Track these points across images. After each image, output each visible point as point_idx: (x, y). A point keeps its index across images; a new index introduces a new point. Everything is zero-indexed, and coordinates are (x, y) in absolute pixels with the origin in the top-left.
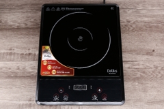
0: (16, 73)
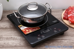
0: (3, 46)
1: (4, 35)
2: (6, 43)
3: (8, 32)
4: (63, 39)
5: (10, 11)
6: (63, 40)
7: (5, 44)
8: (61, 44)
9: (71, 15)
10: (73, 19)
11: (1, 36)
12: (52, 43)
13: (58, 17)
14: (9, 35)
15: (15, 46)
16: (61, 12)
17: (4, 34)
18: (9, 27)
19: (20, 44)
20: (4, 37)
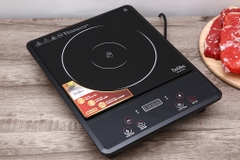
0: (17, 150)
1: (21, 112)
2: (25, 143)
3: (30, 101)
4: (203, 126)
5: (38, 21)
6: (204, 133)
7: (21, 143)
8: (198, 148)
9: (229, 44)
10: (237, 60)
11: (10, 115)
12: (168, 143)
13: (189, 47)
14: (35, 113)
15: (55, 153)
16: (197, 27)
17: (18, 108)
18: (33, 82)
19: (71, 146)
20: (19, 117)
